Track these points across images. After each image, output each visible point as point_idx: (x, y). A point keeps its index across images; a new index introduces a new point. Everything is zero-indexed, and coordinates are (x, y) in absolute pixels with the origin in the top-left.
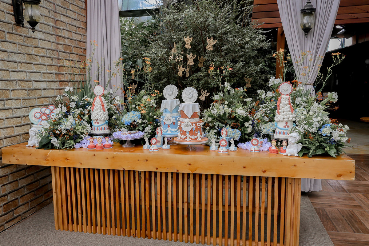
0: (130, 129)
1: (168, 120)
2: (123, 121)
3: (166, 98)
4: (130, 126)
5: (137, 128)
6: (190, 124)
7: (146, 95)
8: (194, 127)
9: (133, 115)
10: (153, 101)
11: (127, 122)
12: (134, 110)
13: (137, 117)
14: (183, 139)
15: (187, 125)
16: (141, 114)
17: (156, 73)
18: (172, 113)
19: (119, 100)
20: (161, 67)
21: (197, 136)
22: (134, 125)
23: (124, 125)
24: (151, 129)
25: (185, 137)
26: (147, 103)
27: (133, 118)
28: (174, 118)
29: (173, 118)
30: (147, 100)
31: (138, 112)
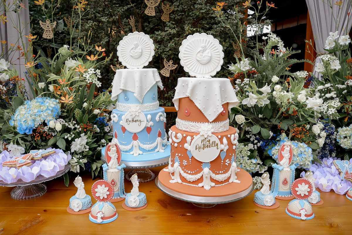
0: (32, 144)
1: (133, 121)
2: (12, 123)
3: (124, 64)
4: (33, 137)
5: (51, 142)
6: (214, 139)
7: (74, 57)
8: (224, 147)
9: (40, 107)
10: (91, 71)
11: (24, 127)
12: (45, 95)
13: (49, 112)
14: (190, 182)
15: (207, 144)
16: (59, 106)
17: (90, 27)
18: (142, 103)
19: (6, 68)
20: (99, 15)
21: (229, 172)
22: (41, 135)
23: (16, 134)
24: (87, 144)
25: (198, 176)
26: (77, 78)
27: (40, 116)
28: (149, 117)
29: (146, 115)
30: (75, 69)
31: (53, 99)
